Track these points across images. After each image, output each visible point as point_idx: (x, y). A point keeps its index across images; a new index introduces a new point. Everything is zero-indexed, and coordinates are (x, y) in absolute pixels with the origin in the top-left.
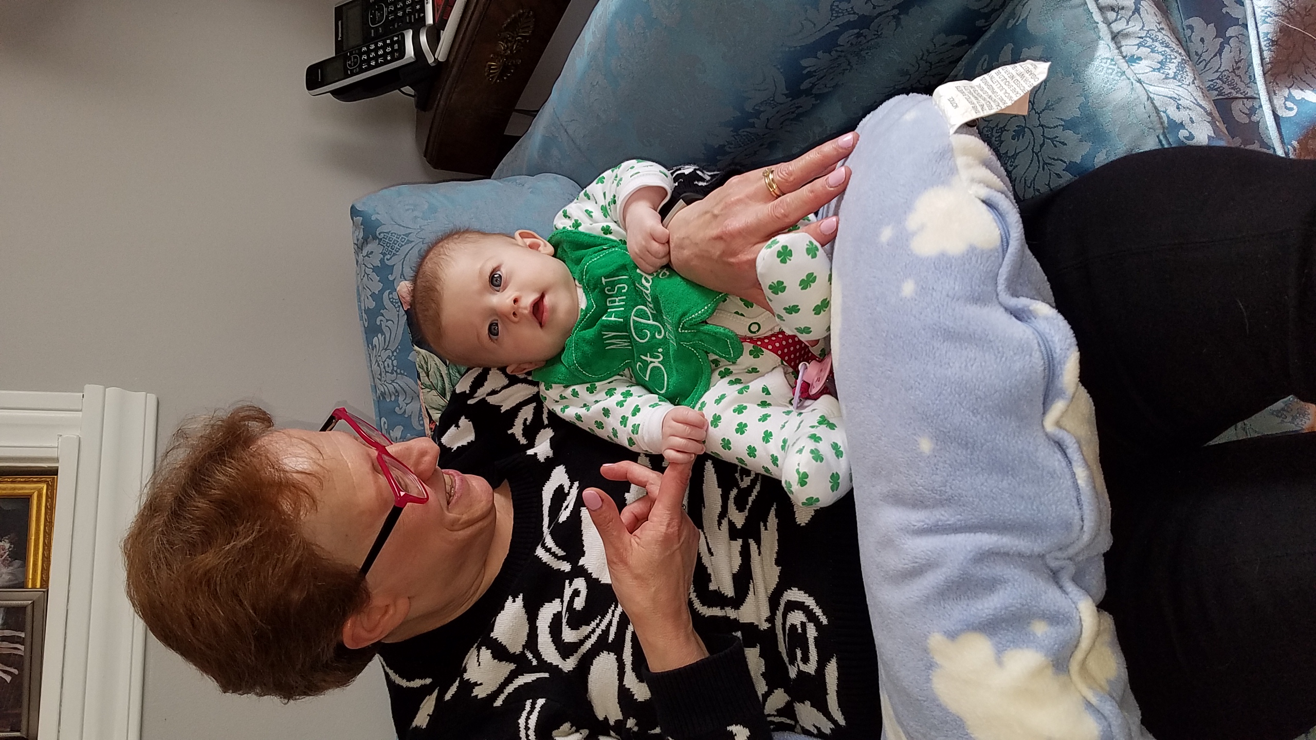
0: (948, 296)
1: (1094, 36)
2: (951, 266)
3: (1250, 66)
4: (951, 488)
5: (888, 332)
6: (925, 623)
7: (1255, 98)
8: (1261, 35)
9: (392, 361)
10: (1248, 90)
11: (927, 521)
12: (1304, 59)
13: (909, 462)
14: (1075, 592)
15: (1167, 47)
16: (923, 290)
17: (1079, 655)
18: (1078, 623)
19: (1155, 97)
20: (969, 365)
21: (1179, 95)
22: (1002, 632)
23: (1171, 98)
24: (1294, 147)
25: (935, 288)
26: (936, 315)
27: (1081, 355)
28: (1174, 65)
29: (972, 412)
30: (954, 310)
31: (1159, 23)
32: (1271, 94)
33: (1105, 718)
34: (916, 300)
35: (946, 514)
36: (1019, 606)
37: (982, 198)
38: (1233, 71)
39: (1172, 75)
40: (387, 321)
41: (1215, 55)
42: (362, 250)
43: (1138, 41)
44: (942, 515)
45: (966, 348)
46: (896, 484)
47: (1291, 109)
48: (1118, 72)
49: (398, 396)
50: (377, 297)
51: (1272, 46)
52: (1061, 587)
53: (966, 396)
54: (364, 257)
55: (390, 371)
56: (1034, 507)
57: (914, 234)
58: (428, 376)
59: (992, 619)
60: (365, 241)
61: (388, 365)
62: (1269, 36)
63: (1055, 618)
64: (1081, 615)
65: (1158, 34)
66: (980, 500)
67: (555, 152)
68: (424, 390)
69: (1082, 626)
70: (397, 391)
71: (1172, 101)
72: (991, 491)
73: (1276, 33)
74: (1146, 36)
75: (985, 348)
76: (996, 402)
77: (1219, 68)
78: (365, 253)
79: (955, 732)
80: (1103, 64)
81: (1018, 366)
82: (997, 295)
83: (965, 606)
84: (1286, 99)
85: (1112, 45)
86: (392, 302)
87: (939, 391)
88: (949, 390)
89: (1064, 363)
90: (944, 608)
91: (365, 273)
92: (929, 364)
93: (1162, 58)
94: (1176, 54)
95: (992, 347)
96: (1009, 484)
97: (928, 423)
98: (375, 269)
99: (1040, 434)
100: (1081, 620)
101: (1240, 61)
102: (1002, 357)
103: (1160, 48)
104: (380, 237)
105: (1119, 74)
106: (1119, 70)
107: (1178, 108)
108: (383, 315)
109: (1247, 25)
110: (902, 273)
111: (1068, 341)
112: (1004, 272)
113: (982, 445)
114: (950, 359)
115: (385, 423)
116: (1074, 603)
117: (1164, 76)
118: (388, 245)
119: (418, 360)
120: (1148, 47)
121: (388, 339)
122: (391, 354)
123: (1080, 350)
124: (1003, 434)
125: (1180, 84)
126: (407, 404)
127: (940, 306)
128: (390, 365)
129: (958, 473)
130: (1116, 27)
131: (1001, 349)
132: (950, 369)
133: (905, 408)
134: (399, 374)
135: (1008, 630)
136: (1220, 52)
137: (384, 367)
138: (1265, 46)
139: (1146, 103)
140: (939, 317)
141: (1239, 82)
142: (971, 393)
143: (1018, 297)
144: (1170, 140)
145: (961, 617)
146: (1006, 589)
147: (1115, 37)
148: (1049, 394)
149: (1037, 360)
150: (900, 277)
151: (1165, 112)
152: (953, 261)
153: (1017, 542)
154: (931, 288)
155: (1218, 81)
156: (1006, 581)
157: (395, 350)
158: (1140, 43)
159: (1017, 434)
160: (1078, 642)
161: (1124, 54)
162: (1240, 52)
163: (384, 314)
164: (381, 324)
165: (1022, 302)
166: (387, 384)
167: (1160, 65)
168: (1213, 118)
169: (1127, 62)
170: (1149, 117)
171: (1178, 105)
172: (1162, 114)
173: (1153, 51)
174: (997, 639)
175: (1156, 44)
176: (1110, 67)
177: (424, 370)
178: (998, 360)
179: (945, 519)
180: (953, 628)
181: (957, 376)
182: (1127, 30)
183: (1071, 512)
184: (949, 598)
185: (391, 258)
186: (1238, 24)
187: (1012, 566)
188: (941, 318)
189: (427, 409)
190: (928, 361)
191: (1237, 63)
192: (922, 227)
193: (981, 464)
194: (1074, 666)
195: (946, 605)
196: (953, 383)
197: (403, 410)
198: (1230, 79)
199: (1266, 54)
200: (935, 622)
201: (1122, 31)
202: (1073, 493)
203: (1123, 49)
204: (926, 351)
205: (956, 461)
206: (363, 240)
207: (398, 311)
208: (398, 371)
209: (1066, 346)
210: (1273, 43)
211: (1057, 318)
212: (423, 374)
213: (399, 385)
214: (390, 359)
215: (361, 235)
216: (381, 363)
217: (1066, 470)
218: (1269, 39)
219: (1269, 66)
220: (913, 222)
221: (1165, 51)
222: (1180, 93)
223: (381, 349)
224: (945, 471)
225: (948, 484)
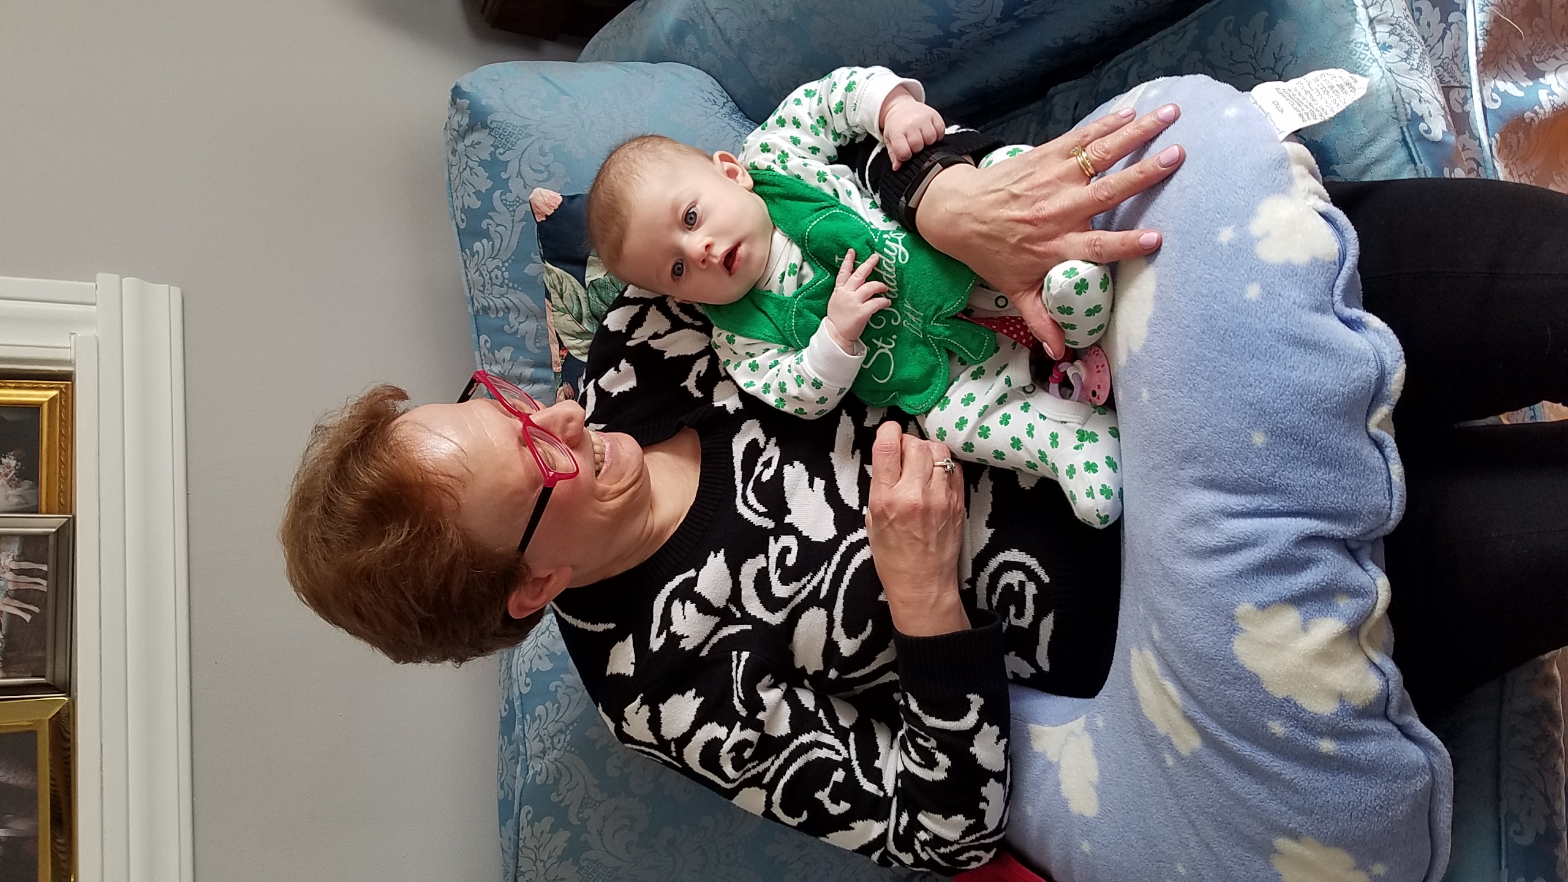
0: (1294, 303)
1: (1352, 18)
2: (1296, 275)
3: (1465, 53)
4: (1279, 478)
5: (1226, 330)
6: (1234, 594)
7: (1466, 87)
8: (1478, 24)
9: (503, 272)
10: (1463, 79)
11: (1248, 505)
12: (1509, 51)
13: (1237, 452)
14: (1374, 570)
15: (1412, 36)
16: (1269, 293)
17: (1371, 623)
18: (1375, 595)
19: (1402, 88)
20: (1313, 369)
21: (1421, 88)
22: (1310, 603)
23: (1415, 90)
24: (1497, 141)
25: (1282, 294)
26: (1283, 320)
27: (1407, 366)
28: (1419, 55)
29: (1312, 413)
30: (1300, 318)
31: (1405, 10)
32: (1481, 83)
33: (1384, 674)
34: (1261, 303)
35: (1270, 501)
36: (1329, 582)
37: (1320, 210)
38: (1453, 59)
39: (1415, 66)
40: (498, 225)
41: (1438, 41)
42: (464, 139)
43: (1389, 29)
44: (1266, 501)
45: (1310, 354)
46: (1216, 470)
47: (1496, 101)
48: (1370, 58)
49: (509, 312)
50: (485, 197)
51: (1486, 36)
52: (1361, 566)
53: (1307, 398)
54: (466, 147)
55: (499, 284)
56: (1354, 498)
57: (1259, 239)
58: (562, 297)
59: (1303, 592)
60: (471, 128)
61: (496, 276)
62: (1485, 26)
63: (1355, 592)
64: (1379, 590)
65: (1405, 21)
66: (1307, 490)
67: (691, 39)
68: (554, 313)
69: (1378, 598)
70: (507, 308)
71: (1415, 93)
72: (1319, 483)
73: (1490, 22)
74: (1396, 24)
75: (1328, 355)
76: (1335, 405)
77: (1442, 55)
78: (468, 141)
79: (1249, 686)
80: (1357, 48)
81: (1355, 375)
82: (1333, 304)
83: (1278, 580)
84: (1493, 91)
85: (1368, 31)
86: (505, 205)
87: (1281, 391)
88: (1292, 391)
89: (1394, 375)
90: (1257, 582)
91: (467, 165)
92: (1273, 365)
93: (1408, 47)
94: (1419, 45)
95: (1334, 355)
96: (1335, 477)
97: (1265, 419)
98: (482, 163)
99: (1365, 433)
100: (1377, 594)
101: (1458, 49)
102: (1342, 366)
103: (1408, 38)
104: (492, 126)
105: (1371, 61)
106: (1371, 56)
107: (1420, 101)
108: (491, 218)
109: (1465, 12)
110: (1246, 276)
111: (1398, 354)
112: (1340, 282)
113: (1317, 442)
114: (1294, 362)
115: (486, 341)
116: (1372, 579)
117: (1409, 67)
118: (502, 136)
119: (548, 279)
120: (1397, 35)
121: (497, 246)
122: (501, 265)
123: (1407, 363)
124: (1336, 433)
125: (1422, 75)
126: (520, 323)
127: (1288, 312)
128: (499, 276)
129: (1289, 464)
130: (1373, 12)
131: (1342, 357)
132: (1294, 372)
133: (1240, 403)
134: (511, 288)
135: (1315, 602)
136: (1442, 38)
137: (491, 278)
138: (1480, 35)
139: (1395, 94)
140: (1286, 323)
141: (1457, 72)
142: (1313, 395)
143: (1351, 308)
144: (1412, 133)
145: (1274, 589)
146: (1318, 567)
147: (1371, 21)
148: (1376, 398)
149: (1372, 371)
150: (1243, 280)
151: (1409, 104)
152: (1299, 270)
153: (1333, 527)
154: (1278, 294)
155: (1440, 68)
156: (1320, 560)
157: (507, 261)
158: (1391, 30)
159: (1347, 433)
160: (1372, 611)
161: (1378, 41)
162: (1459, 40)
163: (494, 218)
164: (488, 228)
165: (1357, 313)
166: (493, 298)
167: (1405, 56)
168: (1446, 112)
169: (1380, 49)
170: (1396, 108)
171: (1421, 97)
172: (1407, 106)
173: (1401, 40)
174: (1305, 609)
175: (1404, 32)
176: (1364, 52)
177: (557, 291)
178: (1340, 366)
179: (1267, 504)
180: (1266, 599)
181: (1301, 379)
182: (1381, 16)
183: (1384, 501)
184: (1263, 574)
185: (504, 152)
186: (1458, 10)
187: (1325, 547)
188: (1289, 323)
189: (557, 334)
190: (1272, 363)
191: (1456, 50)
192: (1267, 234)
193: (1312, 459)
194: (1364, 633)
195: (1259, 580)
196: (1296, 385)
197: (514, 330)
198: (1449, 67)
199: (1480, 43)
200: (1245, 593)
201: (1377, 16)
202: (1386, 486)
203: (1377, 35)
204: (1271, 352)
205: (1289, 455)
206: (467, 128)
207: (513, 216)
208: (511, 285)
209: (1396, 358)
210: (1488, 33)
211: (1387, 332)
212: (554, 296)
213: (511, 301)
214: (501, 270)
215: (466, 121)
216: (484, 273)
217: (1383, 466)
218: (1484, 29)
219: (1482, 55)
220: (1256, 227)
221: (1410, 40)
222: (1421, 85)
223: (486, 257)
224: (1275, 463)
225: (1277, 475)
